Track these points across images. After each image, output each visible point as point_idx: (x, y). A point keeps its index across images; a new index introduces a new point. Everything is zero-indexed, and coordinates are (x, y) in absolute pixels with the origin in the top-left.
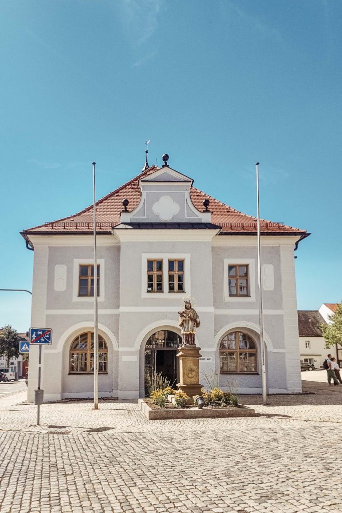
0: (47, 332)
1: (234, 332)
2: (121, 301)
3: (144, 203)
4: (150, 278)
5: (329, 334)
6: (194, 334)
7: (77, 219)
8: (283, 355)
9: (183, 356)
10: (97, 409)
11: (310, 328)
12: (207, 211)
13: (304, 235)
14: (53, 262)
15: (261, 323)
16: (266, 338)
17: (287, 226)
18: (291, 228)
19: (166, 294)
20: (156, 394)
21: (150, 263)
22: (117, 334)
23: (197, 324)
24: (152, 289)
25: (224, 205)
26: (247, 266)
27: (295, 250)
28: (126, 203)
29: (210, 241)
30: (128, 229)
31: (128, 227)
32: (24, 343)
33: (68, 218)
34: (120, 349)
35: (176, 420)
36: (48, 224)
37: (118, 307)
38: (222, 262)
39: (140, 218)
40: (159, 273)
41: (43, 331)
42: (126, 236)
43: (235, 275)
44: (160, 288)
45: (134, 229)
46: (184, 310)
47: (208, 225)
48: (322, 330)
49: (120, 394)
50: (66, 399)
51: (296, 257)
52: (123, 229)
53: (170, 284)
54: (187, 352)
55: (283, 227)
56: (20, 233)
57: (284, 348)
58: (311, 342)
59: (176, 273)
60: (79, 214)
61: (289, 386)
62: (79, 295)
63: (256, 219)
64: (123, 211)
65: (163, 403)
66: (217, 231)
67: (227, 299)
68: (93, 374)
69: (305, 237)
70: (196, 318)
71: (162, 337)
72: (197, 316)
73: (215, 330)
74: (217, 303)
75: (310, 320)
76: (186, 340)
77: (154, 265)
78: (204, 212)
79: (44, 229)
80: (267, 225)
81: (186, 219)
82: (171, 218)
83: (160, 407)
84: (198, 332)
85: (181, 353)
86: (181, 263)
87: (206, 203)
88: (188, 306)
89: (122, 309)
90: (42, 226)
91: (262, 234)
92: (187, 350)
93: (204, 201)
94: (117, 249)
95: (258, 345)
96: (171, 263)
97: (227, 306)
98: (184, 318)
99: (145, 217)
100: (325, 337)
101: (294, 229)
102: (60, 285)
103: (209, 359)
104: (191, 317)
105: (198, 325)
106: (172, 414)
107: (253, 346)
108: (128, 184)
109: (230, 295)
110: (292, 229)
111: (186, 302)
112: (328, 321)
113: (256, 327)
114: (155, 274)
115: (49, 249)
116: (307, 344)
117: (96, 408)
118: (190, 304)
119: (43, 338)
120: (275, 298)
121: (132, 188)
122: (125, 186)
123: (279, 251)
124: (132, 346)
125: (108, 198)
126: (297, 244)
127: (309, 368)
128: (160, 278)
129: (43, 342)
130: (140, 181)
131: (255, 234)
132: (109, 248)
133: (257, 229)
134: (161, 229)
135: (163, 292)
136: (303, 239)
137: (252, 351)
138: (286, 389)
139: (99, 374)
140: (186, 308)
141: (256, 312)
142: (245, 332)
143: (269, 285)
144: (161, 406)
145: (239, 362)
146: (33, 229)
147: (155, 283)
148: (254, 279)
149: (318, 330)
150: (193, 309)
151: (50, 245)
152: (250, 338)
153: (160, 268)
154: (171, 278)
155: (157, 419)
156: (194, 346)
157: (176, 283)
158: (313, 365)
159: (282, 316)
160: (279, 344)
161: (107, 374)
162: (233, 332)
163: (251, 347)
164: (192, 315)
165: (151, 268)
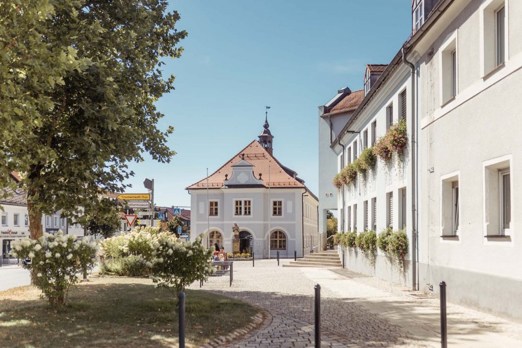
2: (224, 218)
3: (234, 176)
4: (237, 209)
7: (203, 182)
8: (295, 241)
14: (198, 201)
16: (288, 234)
19: (243, 216)
21: (237, 202)
22: (223, 230)
24: (237, 214)
26: (281, 202)
31: (227, 187)
33: (199, 182)
36: (192, 185)
37: (223, 221)
38: (270, 200)
39: (232, 183)
42: (226, 191)
44: (241, 213)
52: (224, 188)
53: (245, 211)
57: (295, 238)
59: (247, 206)
62: (210, 215)
67: (272, 217)
77: (238, 203)
78: (259, 179)
79: (194, 187)
80: (289, 183)
81: (251, 182)
82: (245, 182)
89: (225, 222)
91: (287, 187)
96: (246, 202)
97: (271, 220)
99: (234, 182)
102: (202, 211)
103: (260, 243)
114: (239, 207)
115: (197, 195)
120: (293, 216)
123: (295, 195)
124: (229, 237)
128: (241, 208)
131: (284, 188)
132: (220, 195)
135: (241, 215)
137: (284, 239)
145: (278, 244)
147: (239, 211)
148: (284, 207)
151: (197, 193)
152: (283, 234)
153: (241, 204)
154: (246, 209)
157: (247, 211)
159: (295, 224)
160: (293, 236)
162: (276, 231)
165: (237, 204)
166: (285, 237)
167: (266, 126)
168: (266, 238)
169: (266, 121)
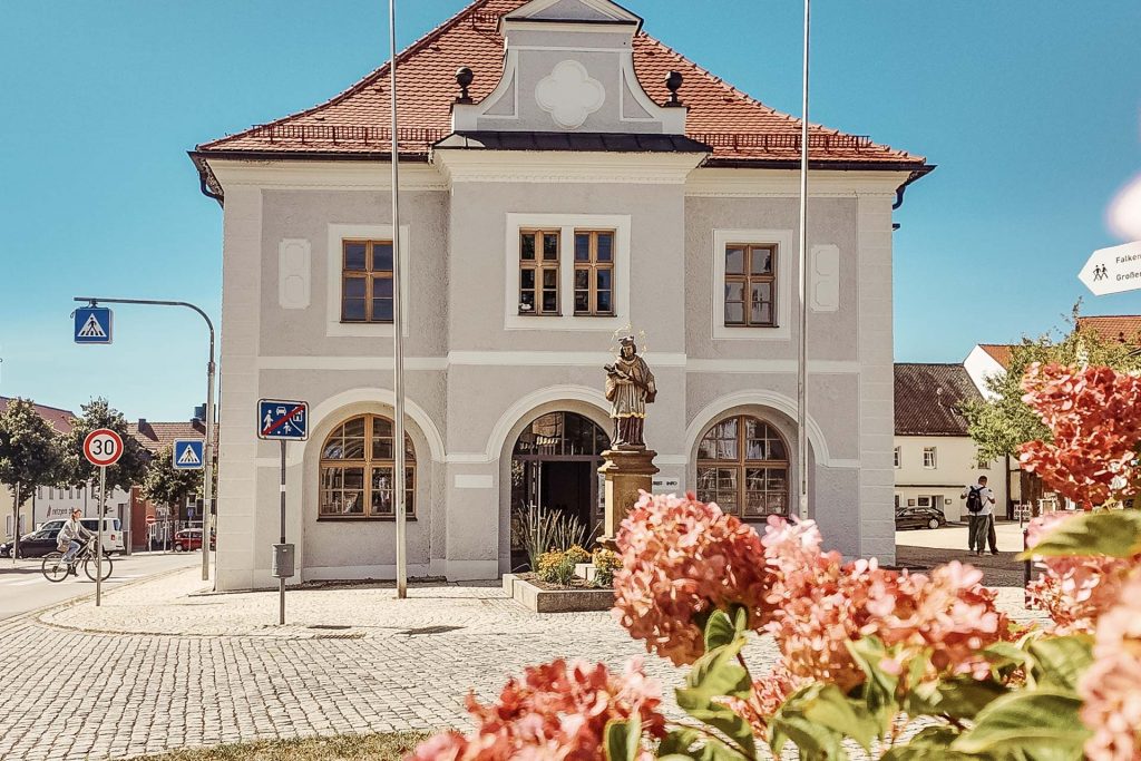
0: (298, 410)
1: (736, 418)
2: (451, 336)
3: (513, 79)
4: (527, 278)
5: (986, 427)
6: (642, 420)
7: (333, 118)
8: (854, 473)
9: (614, 471)
10: (405, 597)
11: (938, 412)
12: (675, 104)
13: (919, 169)
14: (273, 232)
15: (800, 395)
16: (811, 431)
17: (878, 146)
18: (888, 149)
19: (567, 320)
20: (548, 560)
21: (528, 240)
22: (440, 419)
23: (649, 393)
24: (532, 308)
25: (719, 82)
26: (773, 248)
27: (895, 207)
28: (465, 78)
29: (683, 182)
30: (472, 148)
31: (473, 143)
32: (187, 443)
33: (309, 113)
34: (452, 458)
35: (599, 613)
36: (259, 130)
37: (444, 352)
38: (710, 236)
39: (502, 120)
40: (549, 265)
41: (289, 407)
42: (467, 169)
43: (742, 272)
44: (551, 304)
45: (487, 148)
46: (618, 360)
47: (677, 142)
48: (970, 418)
49: (449, 568)
50: (314, 581)
51: (896, 226)
52: (460, 148)
53: (577, 293)
54: (624, 461)
55: (868, 146)
56: (189, 153)
57: (855, 456)
58: (938, 452)
59: (593, 266)
60: (336, 102)
61: (863, 550)
62: (344, 320)
63: (799, 123)
64: (459, 101)
65: (568, 577)
66: (701, 156)
67: (721, 332)
68: (394, 520)
69: (921, 175)
70: (647, 381)
71: (548, 431)
72: (649, 377)
73: (688, 411)
74: (695, 344)
75: (939, 391)
76: (622, 432)
77: (536, 245)
78: (668, 105)
79: (248, 144)
80: (827, 142)
81: (623, 123)
82: (584, 118)
83: (561, 586)
84: (650, 414)
85: (609, 464)
86: (606, 239)
87: (675, 82)
88: (629, 351)
89: (455, 357)
90: (244, 135)
91: (813, 165)
92: (625, 456)
93: (668, 76)
94: (443, 198)
95: (791, 446)
96: (582, 239)
97: (720, 349)
98: (619, 381)
99: (516, 117)
100: (977, 437)
101: (896, 154)
102: (294, 294)
103: (672, 483)
104: (634, 379)
105: (650, 398)
106: (591, 601)
107: (780, 452)
108: (464, 17)
109: (728, 324)
110: (891, 152)
111: (625, 342)
112: (986, 393)
113: (787, 405)
114: (539, 265)
115: (264, 198)
116: (929, 457)
117: (403, 595)
118: (634, 347)
119: (290, 424)
120: (841, 330)
121: (475, 29)
122: (455, 23)
123: (854, 211)
124: (481, 449)
125: (410, 56)
126: (900, 191)
127: (930, 520)
128: (551, 277)
129: (290, 434)
130: (503, 19)
131: (795, 165)
132: (420, 197)
133: (800, 152)
134: (557, 149)
135: (559, 315)
136: (916, 178)
137: (777, 464)
138: (858, 555)
139: (407, 520)
140: (623, 356)
141: (791, 366)
142: (762, 417)
143: (825, 297)
144: (564, 583)
145: (744, 493)
146: (220, 142)
147: (539, 290)
148: (790, 282)
149: (959, 419)
150: (641, 360)
151: (265, 187)
152: (773, 433)
153: (551, 251)
154: (581, 278)
155: (556, 611)
156: (640, 447)
157: (594, 290)
158: (942, 514)
159: (854, 378)
160: (845, 445)
161: (416, 520)
162: (732, 418)
163: (774, 456)
164: (637, 374)
165: (527, 251)
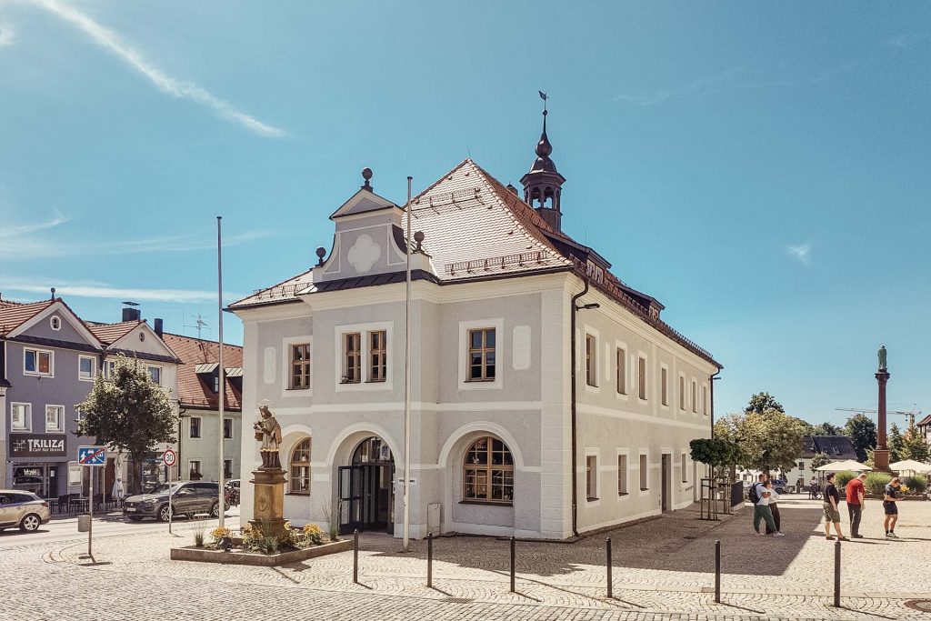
1: (485, 438)
3: (339, 250)
4: (351, 361)
8: (538, 476)
14: (262, 343)
16: (514, 449)
19: (363, 385)
21: (349, 340)
24: (353, 379)
26: (493, 331)
28: (320, 253)
29: (419, 298)
34: (312, 464)
38: (458, 327)
39: (333, 274)
43: (479, 347)
53: (374, 369)
54: (260, 477)
57: (538, 464)
59: (381, 353)
61: (543, 527)
62: (293, 388)
67: (462, 386)
77: (353, 342)
78: (413, 252)
81: (389, 267)
82: (370, 267)
96: (374, 337)
97: (462, 397)
99: (339, 271)
102: (270, 376)
109: (468, 380)
114: (355, 354)
115: (259, 327)
120: (531, 381)
123: (540, 302)
124: (323, 460)
128: (359, 360)
135: (360, 382)
138: (539, 531)
145: (490, 486)
148: (502, 351)
151: (258, 322)
153: (359, 345)
154: (373, 360)
157: (380, 366)
159: (539, 412)
160: (533, 458)
165: (348, 346)
166: (509, 460)
167: (544, 149)
168: (443, 464)
169: (544, 137)
